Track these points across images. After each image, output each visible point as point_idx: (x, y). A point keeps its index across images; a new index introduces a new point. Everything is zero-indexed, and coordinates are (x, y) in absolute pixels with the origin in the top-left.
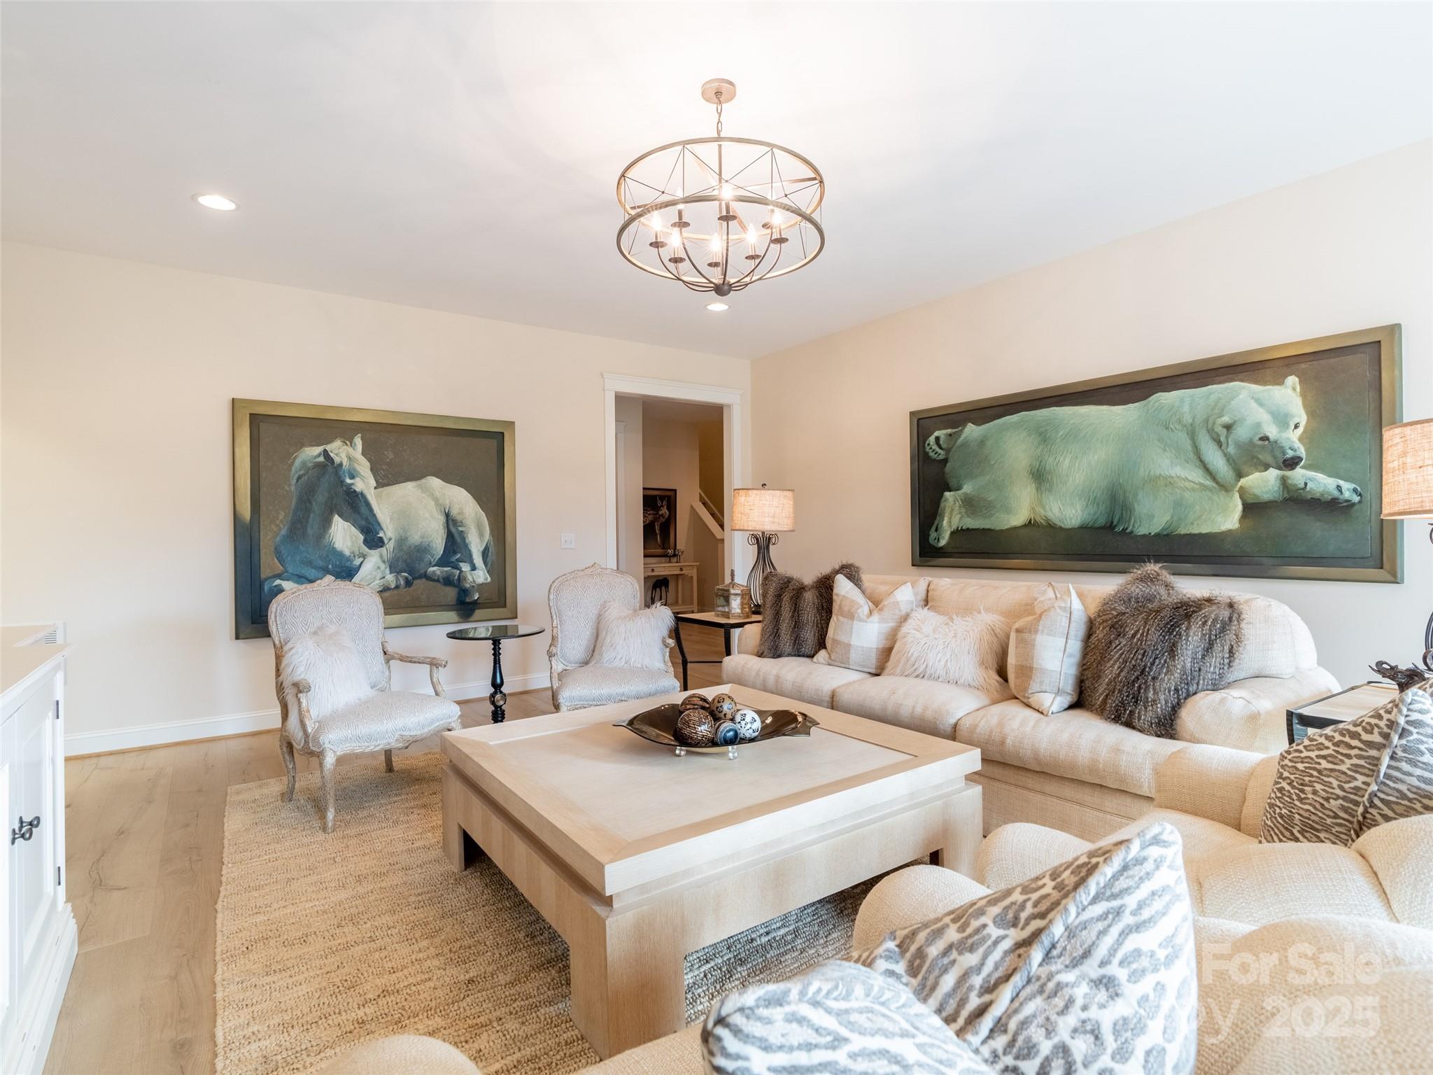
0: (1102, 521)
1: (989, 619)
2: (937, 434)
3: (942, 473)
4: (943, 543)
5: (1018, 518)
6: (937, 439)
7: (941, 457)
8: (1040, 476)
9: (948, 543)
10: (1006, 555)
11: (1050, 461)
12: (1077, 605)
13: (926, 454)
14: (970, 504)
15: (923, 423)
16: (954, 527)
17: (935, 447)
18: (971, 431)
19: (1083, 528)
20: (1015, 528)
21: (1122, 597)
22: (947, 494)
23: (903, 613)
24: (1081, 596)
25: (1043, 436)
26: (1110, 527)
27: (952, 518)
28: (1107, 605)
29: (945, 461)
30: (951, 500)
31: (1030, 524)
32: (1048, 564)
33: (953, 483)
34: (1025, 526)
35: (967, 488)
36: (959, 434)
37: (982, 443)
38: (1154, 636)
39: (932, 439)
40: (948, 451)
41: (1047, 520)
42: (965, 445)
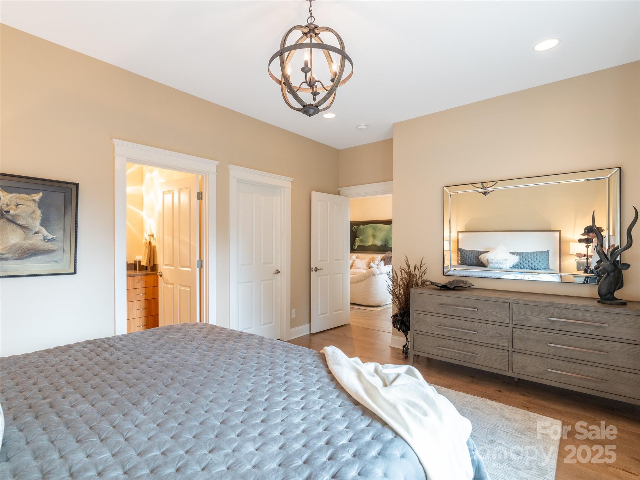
0: (384, 245)
1: (368, 260)
2: (355, 226)
3: (356, 234)
4: (356, 248)
5: (370, 244)
6: (355, 227)
7: (356, 231)
8: (374, 236)
9: (357, 248)
10: (368, 250)
11: (376, 234)
12: (380, 257)
13: (352, 230)
14: (361, 241)
15: (353, 224)
16: (358, 245)
17: (354, 229)
18: (361, 227)
19: (381, 246)
20: (370, 245)
21: (385, 256)
22: (357, 238)
23: (354, 260)
24: (380, 256)
25: (375, 229)
26: (385, 246)
27: (358, 243)
28: (383, 257)
29: (356, 232)
30: (357, 240)
31: (372, 245)
32: (375, 252)
33: (358, 236)
34: (371, 245)
35: (361, 238)
36: (359, 227)
37: (364, 229)
38: (388, 260)
39: (354, 227)
40: (357, 230)
41: (375, 244)
42: (360, 229)
